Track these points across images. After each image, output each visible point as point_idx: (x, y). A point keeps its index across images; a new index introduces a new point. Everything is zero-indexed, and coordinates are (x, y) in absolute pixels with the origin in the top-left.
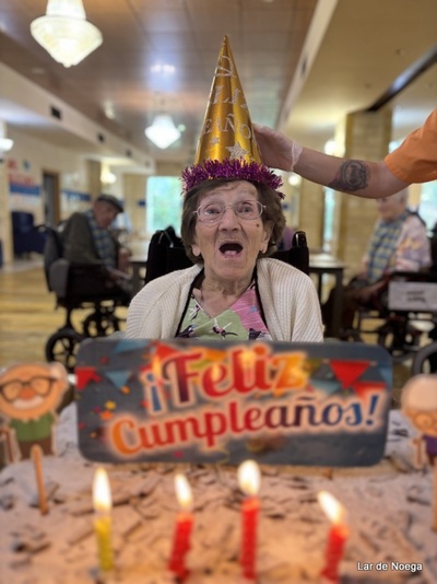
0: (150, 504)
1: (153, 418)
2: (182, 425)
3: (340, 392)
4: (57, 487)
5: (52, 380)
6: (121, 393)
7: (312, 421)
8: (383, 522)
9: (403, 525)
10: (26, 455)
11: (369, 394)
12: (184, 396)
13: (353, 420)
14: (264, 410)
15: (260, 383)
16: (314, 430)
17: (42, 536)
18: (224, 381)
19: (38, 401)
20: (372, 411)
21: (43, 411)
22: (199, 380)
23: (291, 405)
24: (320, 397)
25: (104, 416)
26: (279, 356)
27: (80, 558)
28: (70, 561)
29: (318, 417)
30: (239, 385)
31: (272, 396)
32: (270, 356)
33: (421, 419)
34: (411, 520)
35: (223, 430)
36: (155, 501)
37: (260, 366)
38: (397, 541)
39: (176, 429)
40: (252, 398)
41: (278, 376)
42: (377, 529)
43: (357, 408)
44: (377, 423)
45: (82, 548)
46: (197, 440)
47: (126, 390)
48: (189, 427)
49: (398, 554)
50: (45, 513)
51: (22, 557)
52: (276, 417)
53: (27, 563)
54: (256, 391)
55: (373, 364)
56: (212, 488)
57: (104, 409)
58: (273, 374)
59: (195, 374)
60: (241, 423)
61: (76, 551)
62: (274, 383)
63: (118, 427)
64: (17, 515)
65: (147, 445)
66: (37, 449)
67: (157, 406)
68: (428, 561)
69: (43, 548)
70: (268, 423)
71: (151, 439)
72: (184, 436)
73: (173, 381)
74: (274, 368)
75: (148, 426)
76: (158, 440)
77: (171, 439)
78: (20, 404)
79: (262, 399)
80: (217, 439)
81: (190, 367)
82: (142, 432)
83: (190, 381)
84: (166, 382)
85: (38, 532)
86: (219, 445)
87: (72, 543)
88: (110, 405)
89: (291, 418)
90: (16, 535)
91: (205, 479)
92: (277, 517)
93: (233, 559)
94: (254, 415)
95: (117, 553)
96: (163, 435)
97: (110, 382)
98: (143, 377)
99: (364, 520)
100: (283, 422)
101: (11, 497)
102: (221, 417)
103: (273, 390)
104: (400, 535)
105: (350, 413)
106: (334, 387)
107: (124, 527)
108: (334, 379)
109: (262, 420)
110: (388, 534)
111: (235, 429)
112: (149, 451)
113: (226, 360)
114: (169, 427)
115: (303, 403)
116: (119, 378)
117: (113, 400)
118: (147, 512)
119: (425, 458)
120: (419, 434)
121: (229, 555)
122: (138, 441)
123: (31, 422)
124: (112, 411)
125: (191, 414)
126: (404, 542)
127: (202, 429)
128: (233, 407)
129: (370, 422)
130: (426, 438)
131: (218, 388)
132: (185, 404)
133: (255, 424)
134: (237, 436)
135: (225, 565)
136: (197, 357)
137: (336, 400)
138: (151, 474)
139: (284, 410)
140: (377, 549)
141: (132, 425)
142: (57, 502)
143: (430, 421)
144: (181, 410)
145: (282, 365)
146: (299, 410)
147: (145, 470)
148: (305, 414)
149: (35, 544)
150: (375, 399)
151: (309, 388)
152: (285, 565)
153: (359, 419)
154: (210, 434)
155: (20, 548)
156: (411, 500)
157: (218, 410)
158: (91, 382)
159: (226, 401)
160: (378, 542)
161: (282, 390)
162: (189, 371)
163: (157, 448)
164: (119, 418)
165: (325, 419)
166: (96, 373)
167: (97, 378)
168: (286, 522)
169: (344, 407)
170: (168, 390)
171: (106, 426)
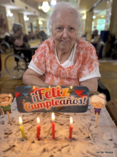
0: (34, 122)
1: (34, 103)
2: (41, 104)
3: (77, 97)
4: (14, 118)
5: (9, 97)
6: (26, 98)
7: (71, 103)
8: (84, 125)
9: (89, 126)
10: (5, 113)
11: (84, 97)
12: (41, 98)
13: (80, 103)
14: (60, 101)
15: (58, 95)
16: (71, 105)
17: (11, 130)
18: (50, 95)
19: (7, 102)
20: (84, 101)
21: (8, 104)
22: (44, 95)
23: (66, 100)
24: (73, 98)
26: (63, 89)
27: (19, 135)
28: (16, 136)
29: (72, 102)
30: (54, 96)
31: (61, 98)
32: (61, 89)
33: (94, 105)
34: (90, 125)
35: (50, 105)
36: (35, 122)
37: (58, 91)
38: (86, 130)
39: (40, 105)
40: (57, 98)
41: (63, 93)
42: (83, 127)
43: (81, 100)
44: (86, 103)
45: (19, 133)
46: (45, 107)
47: (27, 97)
48: (43, 105)
49: (86, 133)
50: (11, 125)
51: (6, 136)
52: (62, 102)
53: (8, 137)
54: (58, 96)
55: (85, 91)
56: (48, 118)
57: (23, 101)
58: (61, 93)
59: (43, 93)
60: (54, 104)
61: (18, 133)
62: (62, 95)
63: (26, 105)
64: (5, 125)
65: (34, 109)
66: (8, 112)
67: (35, 101)
68: (92, 135)
69: (11, 133)
71: (34, 108)
72: (41, 107)
73: (38, 95)
74: (62, 92)
76: (36, 108)
77: (39, 107)
78: (2, 103)
79: (59, 98)
80: (49, 107)
81: (42, 92)
82: (32, 106)
83: (42, 95)
84: (37, 95)
85: (10, 130)
86: (50, 108)
87: (17, 132)
88: (24, 101)
89: (66, 102)
90: (5, 130)
91: (47, 116)
92: (62, 125)
93: (51, 135)
94: (57, 102)
95: (26, 134)
96: (37, 107)
97: (23, 95)
98: (31, 94)
99: (80, 125)
100: (64, 103)
101: (3, 121)
102: (50, 102)
104: (87, 128)
105: (80, 101)
106: (76, 96)
107: (28, 128)
108: (76, 94)
109: (59, 103)
110: (85, 128)
111: (53, 105)
112: (34, 110)
113: (50, 90)
114: (38, 105)
115: (69, 99)
116: (26, 95)
117: (24, 99)
118: (33, 124)
119: (94, 112)
120: (93, 107)
121: (50, 134)
122: (31, 108)
123: (6, 106)
124: (24, 102)
125: (43, 102)
126: (88, 130)
127: (46, 105)
128: (52, 100)
129: (84, 103)
130: (95, 108)
131: (49, 96)
132: (41, 100)
133: (58, 104)
134: (54, 106)
135: (49, 136)
136: (44, 89)
137: (76, 99)
138: (35, 115)
139: (64, 101)
140: (82, 132)
141: (29, 105)
142: (14, 122)
143: (96, 105)
144: (40, 101)
145: (64, 91)
146: (67, 101)
147: (33, 114)
148: (69, 102)
149: (9, 133)
151: (70, 96)
152: (62, 136)
153: (81, 103)
154: (47, 106)
155: (6, 134)
156: (92, 120)
157: (49, 101)
158: (19, 96)
159: (51, 99)
160: (82, 130)
161: (64, 97)
162: (42, 93)
163: (36, 109)
164: (26, 103)
165: (74, 103)
166: (20, 94)
167: (20, 95)
168: (64, 126)
169: (78, 100)
170: (37, 97)
171: (23, 105)
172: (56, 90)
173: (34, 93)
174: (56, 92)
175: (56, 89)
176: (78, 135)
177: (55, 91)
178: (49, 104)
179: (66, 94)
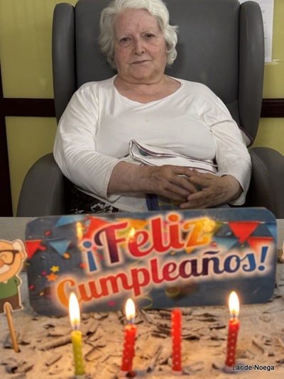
0: (96, 339)
1: (90, 277)
2: (113, 280)
3: (238, 246)
5: (15, 252)
6: (63, 258)
7: (216, 270)
11: (260, 246)
12: (114, 258)
13: (248, 268)
14: (178, 265)
15: (174, 242)
16: (218, 276)
17: (25, 363)
18: (146, 244)
19: (6, 268)
20: (262, 260)
21: (10, 276)
22: (126, 245)
23: (200, 259)
24: (223, 251)
25: (50, 278)
26: (188, 221)
27: (58, 372)
28: (51, 374)
29: (221, 267)
30: (158, 246)
31: (184, 253)
32: (182, 222)
35: (146, 281)
36: (99, 337)
37: (174, 230)
38: (277, 346)
39: (109, 284)
40: (169, 255)
41: (189, 237)
43: (251, 257)
44: (267, 268)
46: (127, 291)
47: (67, 256)
48: (119, 281)
50: (18, 351)
52: (188, 269)
54: (171, 248)
55: (263, 223)
56: (141, 326)
57: (50, 273)
58: (185, 235)
59: (123, 240)
60: (160, 276)
61: (53, 368)
62: (186, 243)
63: (62, 285)
65: (87, 299)
67: (93, 268)
69: (30, 369)
70: (182, 273)
71: (89, 294)
72: (115, 289)
73: (105, 246)
74: (185, 231)
75: (86, 283)
76: (94, 294)
77: (105, 292)
79: (177, 255)
80: (141, 289)
81: (118, 235)
82: (82, 288)
83: (118, 245)
85: (20, 361)
86: (144, 294)
87: (48, 365)
88: (55, 269)
89: (200, 269)
92: (193, 338)
93: (166, 363)
94: (171, 268)
96: (99, 291)
97: (54, 250)
98: (81, 245)
99: (256, 336)
100: (194, 272)
102: (145, 272)
103: (185, 247)
105: (247, 262)
106: (233, 242)
108: (233, 236)
109: (177, 272)
110: (273, 343)
111: (156, 280)
113: (147, 227)
114: (103, 282)
115: (209, 256)
116: (61, 247)
117: (56, 266)
122: (79, 296)
124: (56, 273)
125: (121, 271)
127: (130, 283)
128: (154, 262)
129: (262, 268)
131: (141, 249)
132: (115, 264)
133: (171, 276)
134: (158, 285)
136: (124, 226)
137: (234, 252)
138: (91, 321)
139: (194, 263)
141: (73, 284)
142: (24, 344)
144: (112, 269)
145: (192, 227)
146: (206, 262)
147: (85, 318)
148: (211, 264)
150: (265, 250)
151: (213, 245)
153: (253, 266)
154: (136, 286)
157: (142, 267)
158: (38, 251)
159: (148, 259)
160: (264, 347)
161: (192, 248)
162: (117, 237)
163: (94, 300)
164: (62, 279)
165: (227, 268)
166: (42, 244)
167: (43, 248)
168: (200, 341)
169: (241, 258)
170: (101, 253)
171: (52, 285)
172: (165, 228)
173: (92, 240)
174: (165, 231)
175: (166, 223)
176: (253, 358)
177: (163, 230)
178: (141, 278)
179: (200, 240)
